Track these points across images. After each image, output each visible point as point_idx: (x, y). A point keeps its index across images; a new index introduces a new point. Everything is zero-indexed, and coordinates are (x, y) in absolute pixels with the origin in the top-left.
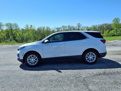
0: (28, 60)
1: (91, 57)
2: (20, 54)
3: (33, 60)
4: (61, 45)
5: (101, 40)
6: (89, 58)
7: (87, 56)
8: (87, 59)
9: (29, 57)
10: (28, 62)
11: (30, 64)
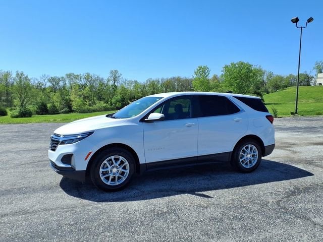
0: (101, 170)
1: (249, 156)
2: (74, 155)
3: (115, 170)
4: (189, 126)
5: (267, 117)
6: (245, 157)
7: (241, 153)
8: (242, 162)
9: (105, 162)
10: (102, 178)
11: (109, 183)
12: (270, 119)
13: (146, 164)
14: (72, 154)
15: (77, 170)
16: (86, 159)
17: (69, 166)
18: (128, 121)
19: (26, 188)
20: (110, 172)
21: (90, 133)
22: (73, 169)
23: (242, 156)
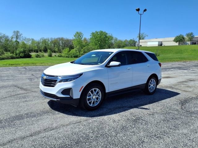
0: (88, 97)
1: (152, 85)
2: (73, 89)
3: (94, 97)
4: (129, 70)
7: (149, 84)
8: (150, 89)
9: (90, 92)
10: (88, 102)
11: (91, 105)
12: (160, 65)
13: (109, 92)
14: (71, 88)
15: (74, 98)
16: (80, 91)
17: (69, 96)
18: (99, 67)
19: (31, 113)
20: (91, 99)
21: (81, 75)
22: (71, 98)
23: (150, 85)
